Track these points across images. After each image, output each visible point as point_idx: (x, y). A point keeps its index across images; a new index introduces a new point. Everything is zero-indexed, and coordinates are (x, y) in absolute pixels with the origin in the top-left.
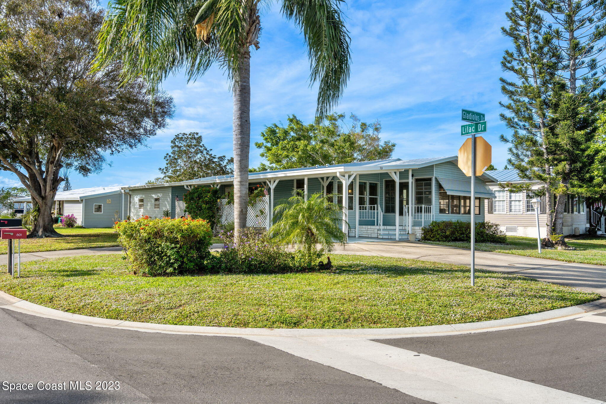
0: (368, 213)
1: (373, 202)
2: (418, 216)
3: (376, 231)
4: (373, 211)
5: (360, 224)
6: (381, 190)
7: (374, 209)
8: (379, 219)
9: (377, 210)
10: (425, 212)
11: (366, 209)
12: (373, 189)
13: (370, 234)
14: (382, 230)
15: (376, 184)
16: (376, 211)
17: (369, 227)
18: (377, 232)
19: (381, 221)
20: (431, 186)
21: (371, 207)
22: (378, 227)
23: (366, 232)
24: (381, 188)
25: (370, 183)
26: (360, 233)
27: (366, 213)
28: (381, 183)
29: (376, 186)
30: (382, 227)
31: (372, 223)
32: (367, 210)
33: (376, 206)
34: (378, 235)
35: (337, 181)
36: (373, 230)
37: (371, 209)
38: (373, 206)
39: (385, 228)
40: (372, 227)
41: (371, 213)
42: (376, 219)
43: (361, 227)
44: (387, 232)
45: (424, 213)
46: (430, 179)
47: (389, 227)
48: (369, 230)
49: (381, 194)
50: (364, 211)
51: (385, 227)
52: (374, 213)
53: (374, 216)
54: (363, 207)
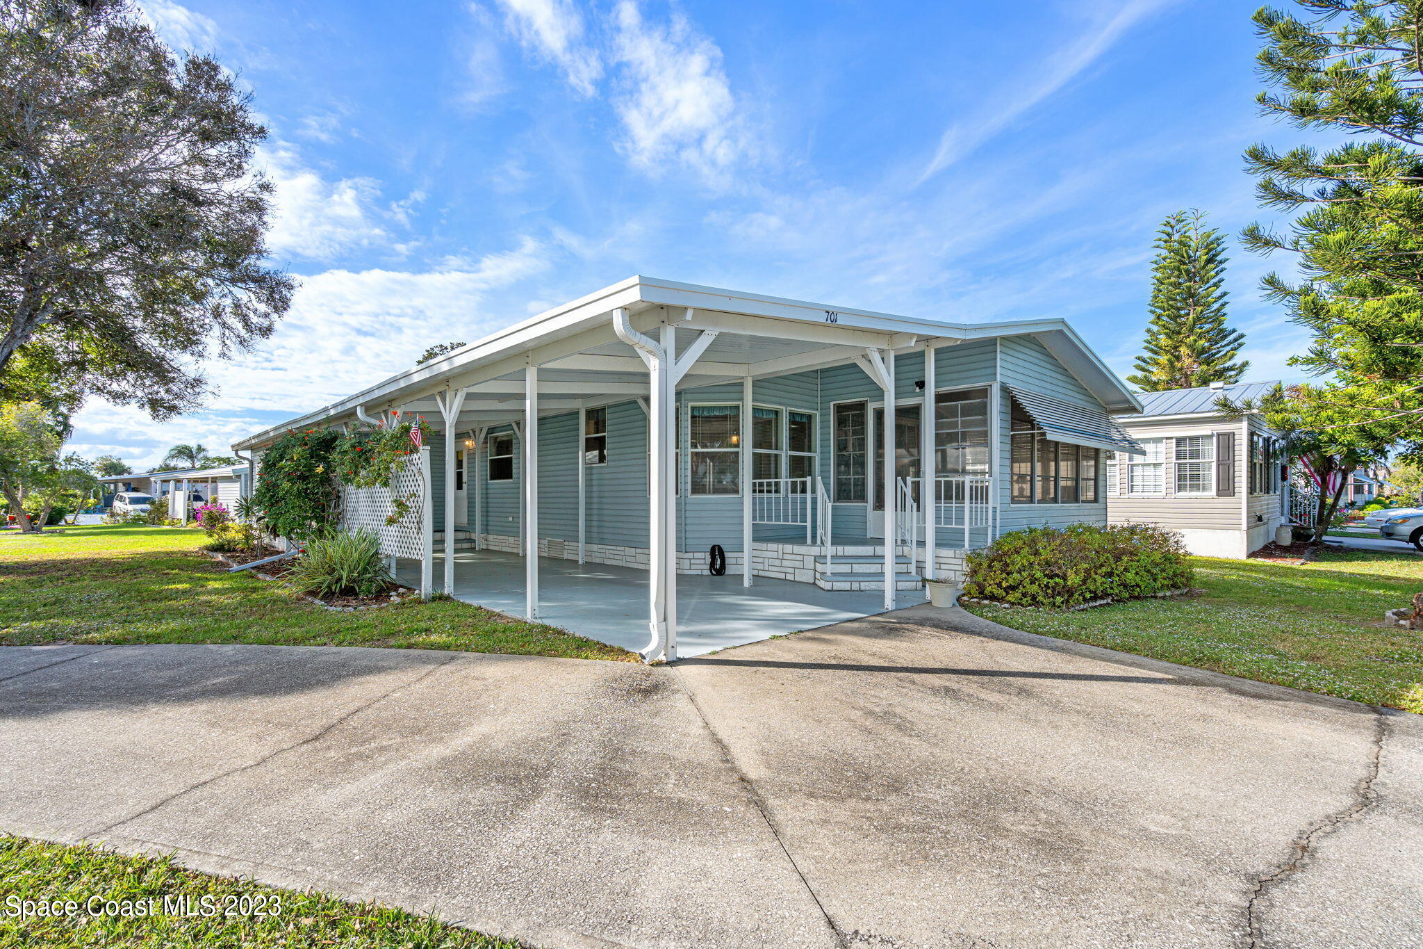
0: (786, 502)
1: (800, 467)
2: (948, 510)
3: (809, 563)
4: (799, 495)
5: (756, 539)
6: (825, 435)
7: (804, 491)
8: (819, 523)
9: (813, 491)
10: (971, 499)
11: (777, 491)
12: (801, 431)
13: (791, 570)
14: (829, 560)
15: (810, 417)
16: (809, 495)
17: (789, 548)
18: (812, 567)
19: (826, 529)
20: (985, 413)
21: (794, 484)
22: (815, 551)
23: (777, 562)
24: (825, 426)
25: (792, 414)
26: (760, 567)
27: (778, 503)
28: (825, 415)
29: (810, 423)
30: (829, 550)
31: (797, 537)
32: (781, 495)
33: (808, 479)
34: (818, 575)
35: (690, 404)
36: (800, 558)
37: (794, 491)
38: (799, 480)
39: (840, 553)
40: (798, 549)
41: (794, 502)
42: (809, 524)
43: (764, 546)
44: (845, 569)
45: (971, 503)
46: (984, 393)
47: (851, 550)
48: (786, 556)
49: (825, 446)
50: (773, 495)
51: (840, 548)
52: (804, 502)
53: (804, 509)
54: (769, 484)
